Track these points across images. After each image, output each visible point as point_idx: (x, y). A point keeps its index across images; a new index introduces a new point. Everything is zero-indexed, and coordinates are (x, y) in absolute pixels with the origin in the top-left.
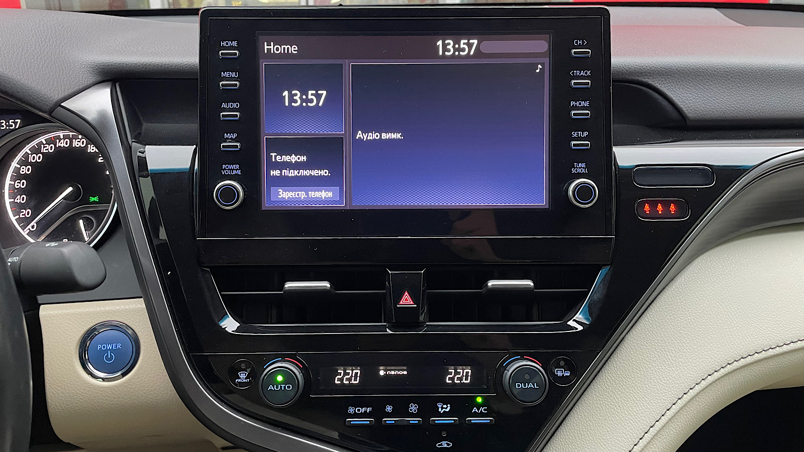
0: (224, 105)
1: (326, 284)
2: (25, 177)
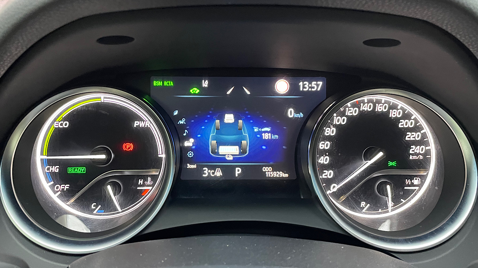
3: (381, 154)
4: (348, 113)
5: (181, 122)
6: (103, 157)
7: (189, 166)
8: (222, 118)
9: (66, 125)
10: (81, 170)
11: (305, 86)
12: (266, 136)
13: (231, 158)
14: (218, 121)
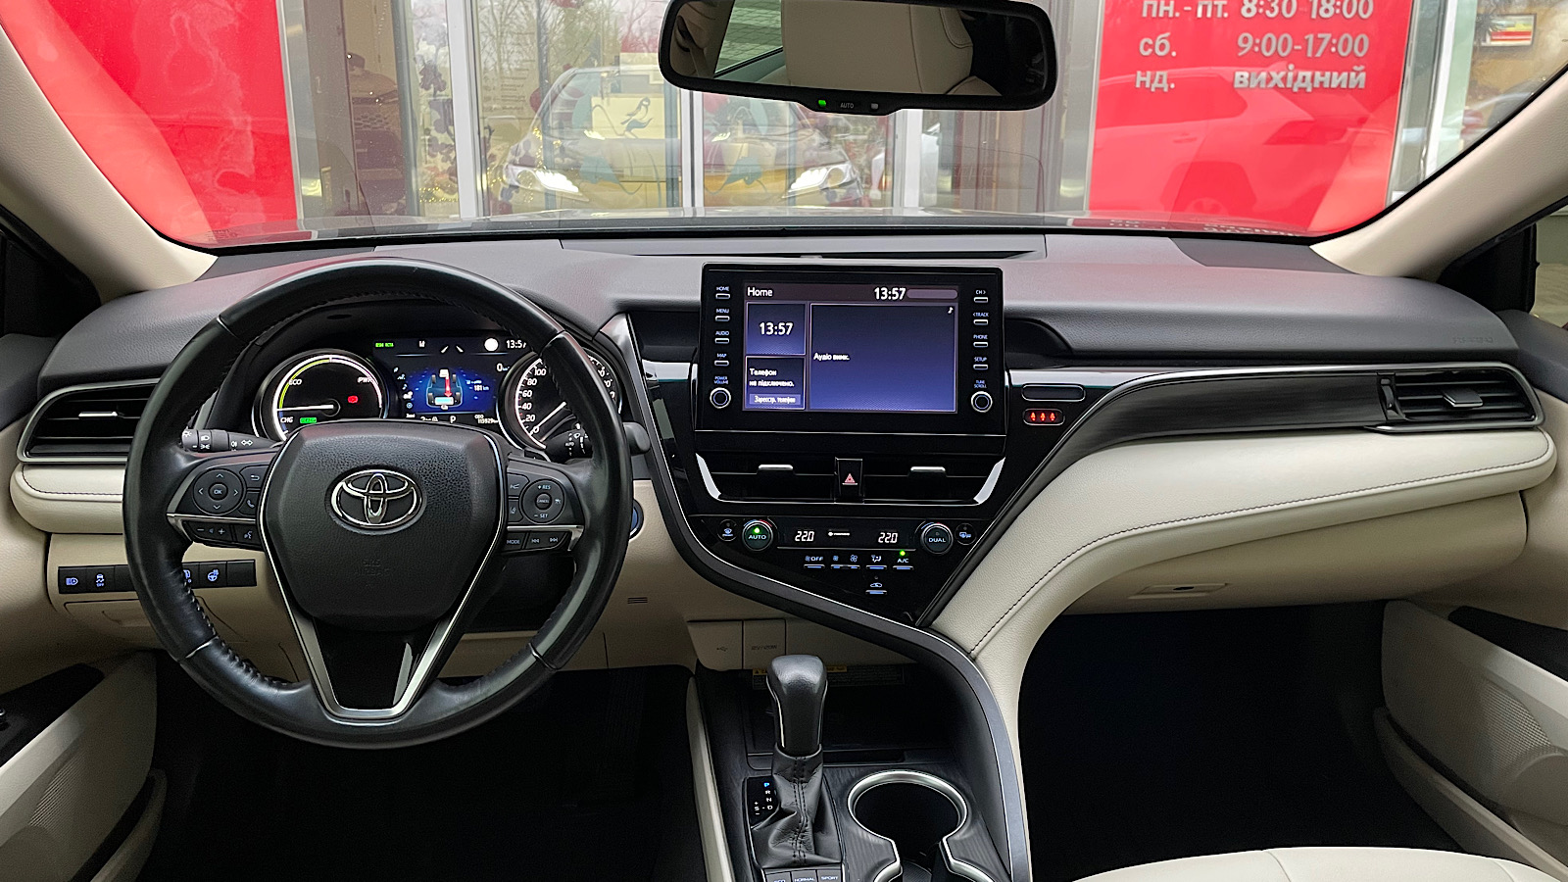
0: (717, 333)
1: (789, 467)
2: (531, 387)
5: (400, 378)
6: (331, 406)
7: (408, 416)
8: (438, 375)
9: (298, 383)
11: (511, 344)
12: (478, 388)
13: (446, 408)
14: (434, 376)
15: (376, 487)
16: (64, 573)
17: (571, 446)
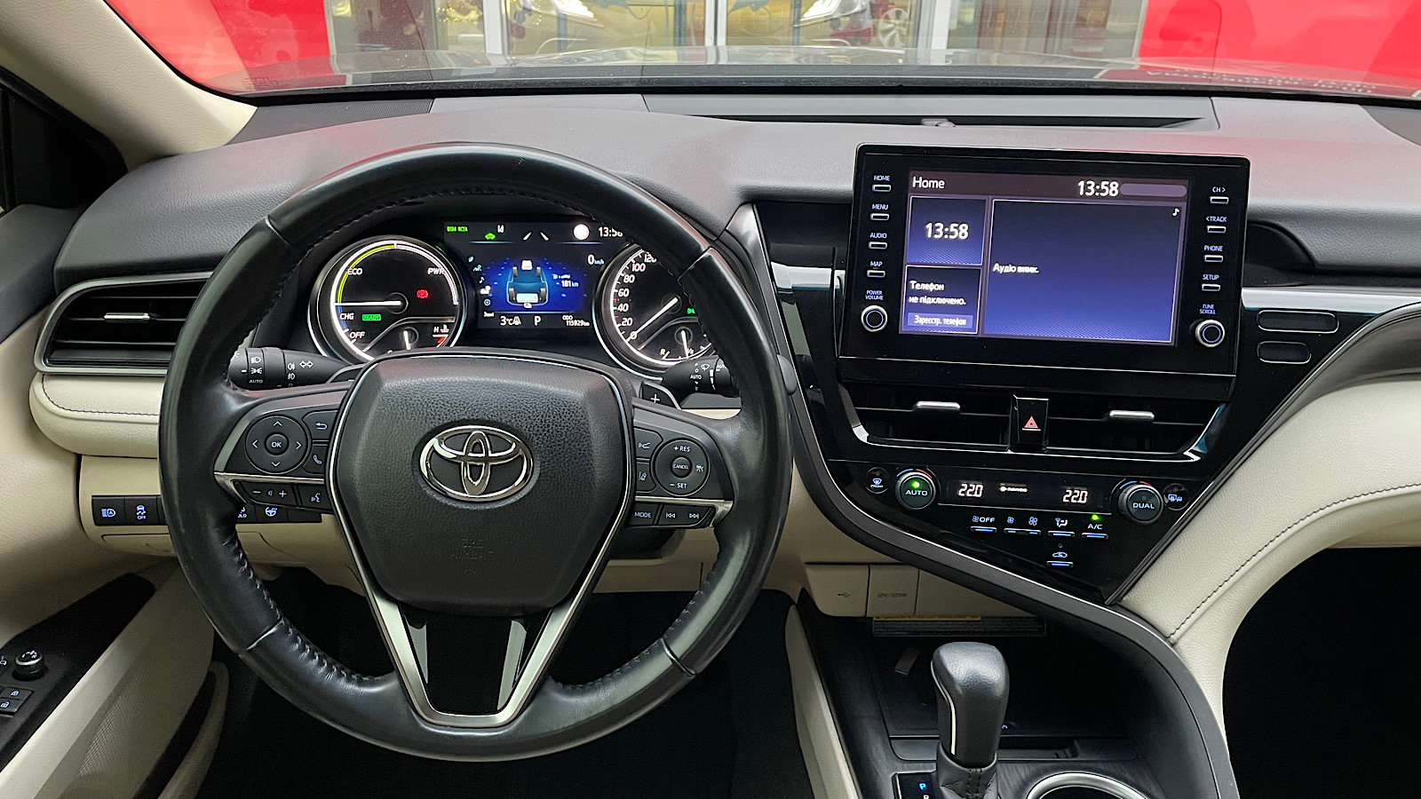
0: (872, 235)
1: (956, 406)
2: (629, 286)
3: (675, 300)
4: (646, 260)
5: (477, 269)
6: (398, 303)
7: (486, 315)
8: (519, 265)
9: (359, 272)
10: (377, 317)
11: (605, 232)
12: (566, 284)
13: (530, 306)
14: (515, 268)
15: (476, 447)
16: (99, 503)
17: (697, 380)
